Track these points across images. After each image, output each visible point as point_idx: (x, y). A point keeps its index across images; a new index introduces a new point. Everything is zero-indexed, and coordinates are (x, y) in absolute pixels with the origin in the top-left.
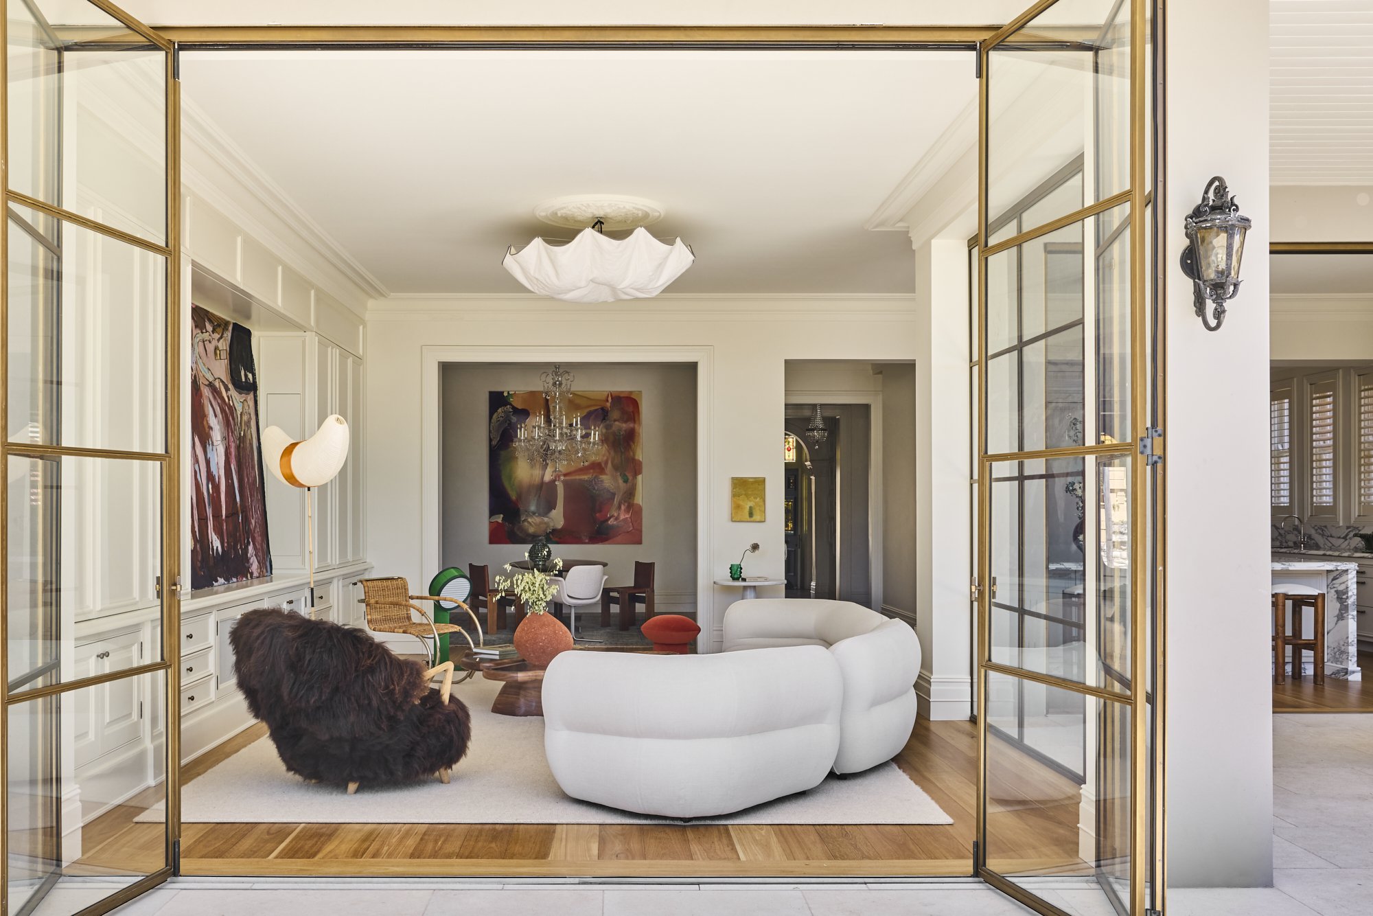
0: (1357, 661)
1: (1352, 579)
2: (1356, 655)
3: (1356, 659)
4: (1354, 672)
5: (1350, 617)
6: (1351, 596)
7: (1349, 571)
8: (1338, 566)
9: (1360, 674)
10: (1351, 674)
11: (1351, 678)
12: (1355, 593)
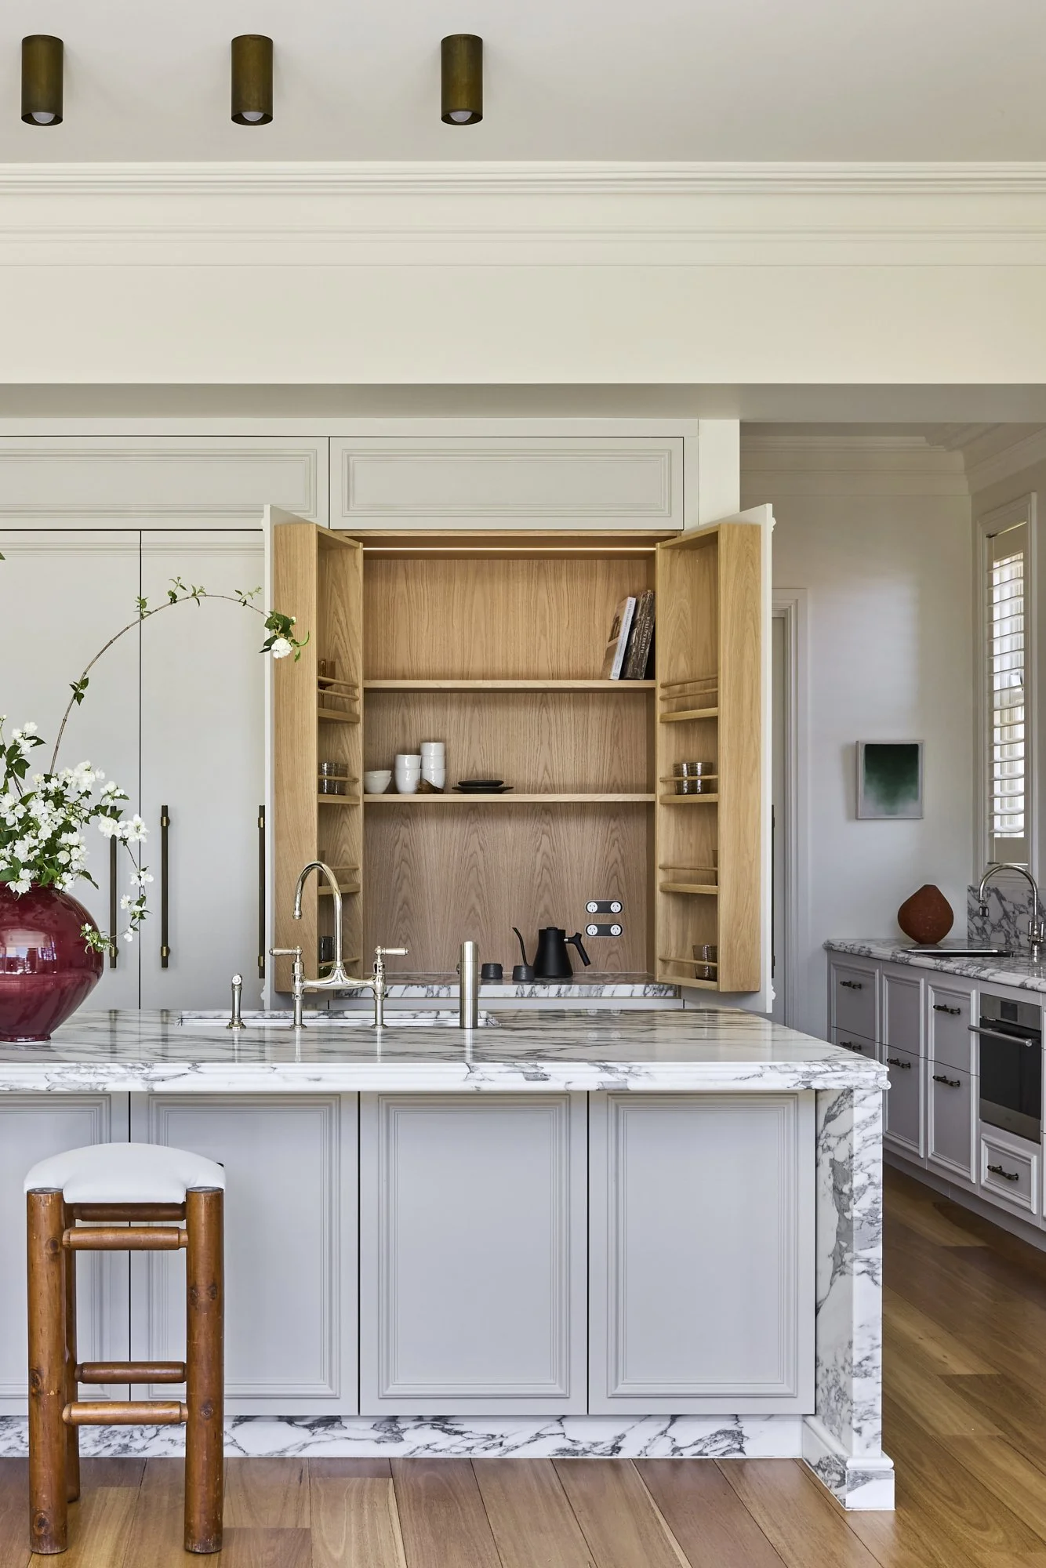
0: (883, 1433)
1: (867, 1124)
2: (878, 1409)
3: (877, 1425)
4: (866, 1477)
5: (858, 1267)
6: (863, 1189)
7: (857, 1094)
8: (814, 1075)
9: (892, 1483)
10: (854, 1485)
11: (856, 1499)
12: (878, 1177)
